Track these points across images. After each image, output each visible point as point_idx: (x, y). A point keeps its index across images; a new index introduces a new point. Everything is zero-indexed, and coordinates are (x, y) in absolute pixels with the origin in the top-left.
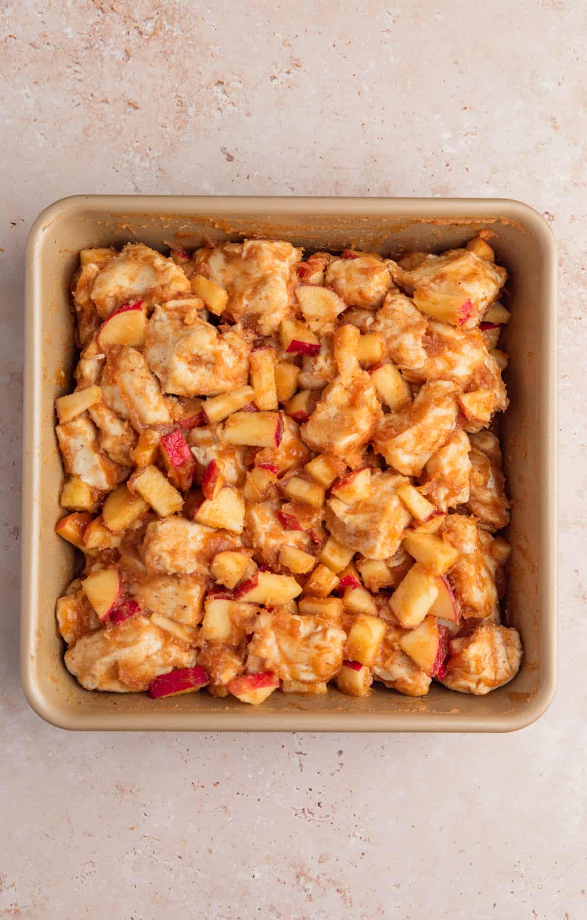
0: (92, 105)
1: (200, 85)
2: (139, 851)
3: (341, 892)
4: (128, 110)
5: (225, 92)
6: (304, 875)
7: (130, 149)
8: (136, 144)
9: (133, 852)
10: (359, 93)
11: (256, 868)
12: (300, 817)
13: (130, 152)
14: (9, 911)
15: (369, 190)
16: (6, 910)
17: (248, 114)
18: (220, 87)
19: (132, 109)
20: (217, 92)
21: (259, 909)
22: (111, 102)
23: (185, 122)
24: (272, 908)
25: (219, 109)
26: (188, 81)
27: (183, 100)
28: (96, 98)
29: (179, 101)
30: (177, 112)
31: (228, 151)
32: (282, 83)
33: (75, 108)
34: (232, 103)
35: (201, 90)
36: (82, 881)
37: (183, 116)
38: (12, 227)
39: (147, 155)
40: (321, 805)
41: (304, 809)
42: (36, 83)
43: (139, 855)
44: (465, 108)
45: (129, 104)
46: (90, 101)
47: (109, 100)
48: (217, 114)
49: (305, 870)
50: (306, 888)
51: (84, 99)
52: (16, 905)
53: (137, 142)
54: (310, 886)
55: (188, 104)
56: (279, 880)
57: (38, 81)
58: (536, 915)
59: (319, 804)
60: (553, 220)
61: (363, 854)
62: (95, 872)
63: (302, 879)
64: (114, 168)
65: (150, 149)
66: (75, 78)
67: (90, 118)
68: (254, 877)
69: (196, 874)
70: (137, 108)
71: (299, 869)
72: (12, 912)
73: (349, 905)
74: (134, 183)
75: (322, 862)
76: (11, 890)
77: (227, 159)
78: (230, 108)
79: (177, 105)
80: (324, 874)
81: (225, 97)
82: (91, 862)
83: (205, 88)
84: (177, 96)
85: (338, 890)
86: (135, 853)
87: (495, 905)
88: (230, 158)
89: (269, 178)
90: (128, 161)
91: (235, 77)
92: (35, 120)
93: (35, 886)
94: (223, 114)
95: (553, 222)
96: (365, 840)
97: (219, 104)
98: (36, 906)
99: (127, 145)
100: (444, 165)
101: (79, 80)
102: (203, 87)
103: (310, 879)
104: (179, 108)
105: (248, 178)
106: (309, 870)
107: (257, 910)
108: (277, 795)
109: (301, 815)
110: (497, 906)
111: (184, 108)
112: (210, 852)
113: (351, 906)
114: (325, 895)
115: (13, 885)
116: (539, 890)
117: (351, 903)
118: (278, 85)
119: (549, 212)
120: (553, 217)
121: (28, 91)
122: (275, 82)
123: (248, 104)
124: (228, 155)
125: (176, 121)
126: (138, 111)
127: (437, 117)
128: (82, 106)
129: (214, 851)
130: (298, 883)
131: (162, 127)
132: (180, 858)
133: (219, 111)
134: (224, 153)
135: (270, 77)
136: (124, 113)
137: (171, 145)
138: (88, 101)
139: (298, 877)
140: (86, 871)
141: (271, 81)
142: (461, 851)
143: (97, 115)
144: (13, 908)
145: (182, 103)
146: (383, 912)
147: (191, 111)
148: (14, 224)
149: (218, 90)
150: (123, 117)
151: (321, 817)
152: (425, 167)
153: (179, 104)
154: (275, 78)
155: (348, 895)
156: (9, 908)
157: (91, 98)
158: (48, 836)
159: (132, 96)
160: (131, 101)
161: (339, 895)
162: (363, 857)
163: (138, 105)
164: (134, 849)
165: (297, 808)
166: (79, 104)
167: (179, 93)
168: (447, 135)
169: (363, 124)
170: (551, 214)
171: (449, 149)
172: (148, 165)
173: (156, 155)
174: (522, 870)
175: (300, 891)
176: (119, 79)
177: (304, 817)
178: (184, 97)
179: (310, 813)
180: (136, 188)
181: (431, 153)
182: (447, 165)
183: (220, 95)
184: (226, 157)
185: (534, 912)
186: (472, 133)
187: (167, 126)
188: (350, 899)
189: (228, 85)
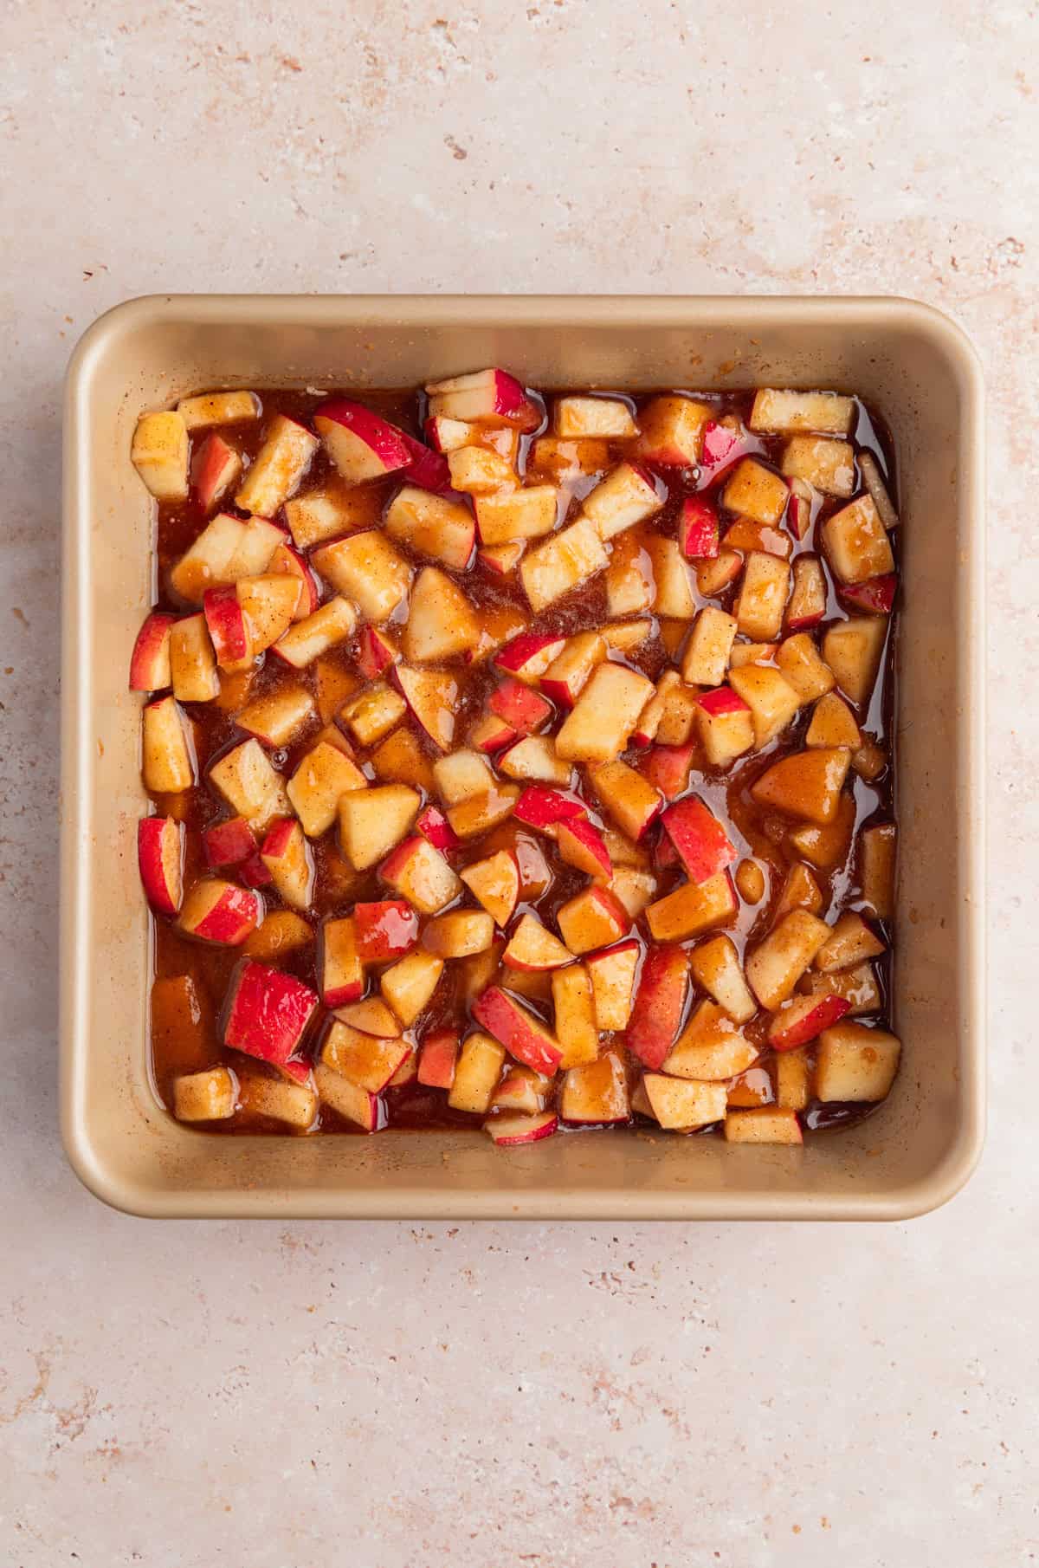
0: (221, 65)
1: (407, 28)
2: (322, 1348)
3: (671, 1414)
4: (283, 73)
5: (449, 39)
6: (607, 1386)
7: (288, 141)
8: (297, 133)
9: (313, 1350)
10: (682, 37)
11: (523, 1375)
12: (598, 1287)
13: (287, 146)
14: (104, 1452)
15: (701, 205)
16: (99, 1450)
17: (490, 77)
18: (442, 29)
19: (290, 72)
20: (437, 40)
21: (531, 1445)
22: (253, 61)
23: (382, 93)
24: (552, 1443)
25: (440, 68)
26: (386, 21)
27: (378, 55)
28: (227, 53)
29: (371, 56)
30: (368, 76)
31: (456, 141)
32: (548, 22)
33: (191, 73)
34: (463, 58)
35: (408, 37)
36: (226, 1401)
37: (380, 83)
38: (85, 280)
39: (317, 151)
40: (633, 1265)
41: (604, 1274)
42: (124, 29)
43: (322, 1355)
44: (867, 60)
45: (285, 62)
46: (216, 57)
47: (251, 56)
48: (436, 78)
49: (609, 1378)
50: (610, 1407)
51: (207, 55)
52: (114, 1441)
53: (299, 128)
54: (617, 1404)
55: (387, 61)
56: (563, 1395)
57: (127, 24)
58: (1007, 1450)
59: (630, 1265)
60: (1022, 251)
61: (707, 1349)
62: (248, 1384)
63: (603, 1392)
64: (261, 174)
65: (322, 141)
66: (190, 20)
67: (217, 88)
68: (520, 1389)
69: (421, 1386)
70: (297, 69)
71: (597, 1376)
72: (108, 1454)
73: (686, 1435)
74: (295, 200)
75: (636, 1364)
76: (106, 1415)
77: (455, 156)
78: (459, 67)
79: (368, 63)
80: (641, 1385)
81: (450, 46)
82: (240, 1367)
83: (415, 34)
84: (367, 48)
85: (665, 1411)
86: (317, 1352)
87: (935, 1434)
88: (461, 154)
89: (529, 187)
90: (283, 161)
91: (466, 13)
92: (123, 94)
93: (145, 1409)
94: (448, 77)
95: (1022, 256)
96: (709, 1326)
97: (439, 60)
98: (147, 1443)
99: (281, 134)
100: (831, 158)
101: (199, 23)
102: (412, 31)
103: (617, 1393)
104: (371, 68)
105: (492, 187)
106: (615, 1377)
107: (528, 1447)
108: (557, 1251)
109: (600, 1283)
110: (939, 1435)
111: (378, 69)
112: (445, 1348)
113: (688, 1438)
114: (642, 1420)
115: (110, 1407)
116: (1010, 1407)
117: (687, 1432)
118: (542, 24)
119: (1015, 237)
120: (1022, 246)
121: (109, 43)
122: (536, 19)
123: (491, 58)
124: (457, 148)
125: (366, 91)
126: (300, 74)
127: (819, 75)
128: (202, 68)
129: (451, 1346)
130: (596, 1399)
131: (342, 101)
132: (393, 1358)
133: (441, 73)
134: (450, 145)
135: (528, 12)
136: (276, 79)
137: (359, 131)
138: (212, 59)
139: (595, 1389)
140: (233, 1382)
141: (530, 19)
142: (877, 1342)
143: (229, 83)
144: (110, 1446)
145: (375, 59)
146: (743, 1448)
147: (392, 72)
148: (90, 274)
149: (437, 36)
150: (275, 85)
151: (634, 1287)
152: (798, 163)
153: (371, 60)
154: (535, 12)
155: (682, 1420)
156: (102, 1446)
157: (217, 53)
158: (166, 1323)
159: (290, 49)
160: (287, 58)
161: (667, 1419)
162: (706, 1353)
163: (301, 64)
164: (314, 1344)
165: (593, 1271)
166: (198, 64)
167: (371, 44)
168: (835, 107)
169: (690, 91)
170: (1018, 241)
171: (839, 131)
172: (318, 168)
173: (333, 149)
174: (983, 1373)
175: (600, 1412)
176: (266, 20)
177: (605, 1287)
178: (380, 49)
179: (616, 1280)
180: (300, 208)
181: (807, 140)
182: (837, 159)
183: (442, 44)
184: (452, 151)
185: (1002, 1445)
186: (880, 104)
187: (350, 99)
188: (686, 1426)
189: (454, 26)
